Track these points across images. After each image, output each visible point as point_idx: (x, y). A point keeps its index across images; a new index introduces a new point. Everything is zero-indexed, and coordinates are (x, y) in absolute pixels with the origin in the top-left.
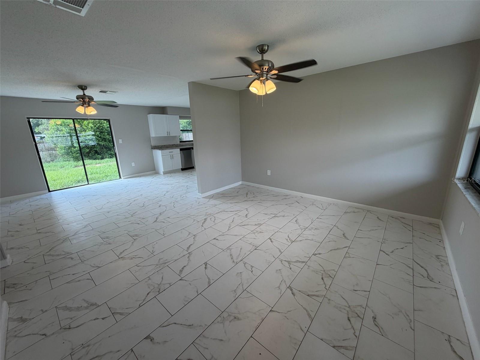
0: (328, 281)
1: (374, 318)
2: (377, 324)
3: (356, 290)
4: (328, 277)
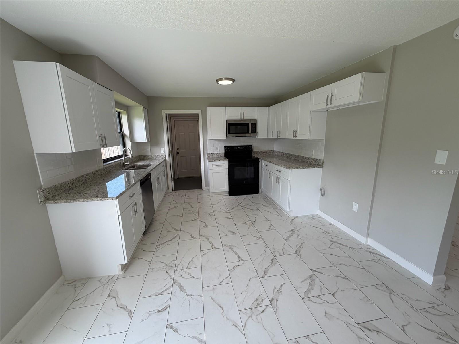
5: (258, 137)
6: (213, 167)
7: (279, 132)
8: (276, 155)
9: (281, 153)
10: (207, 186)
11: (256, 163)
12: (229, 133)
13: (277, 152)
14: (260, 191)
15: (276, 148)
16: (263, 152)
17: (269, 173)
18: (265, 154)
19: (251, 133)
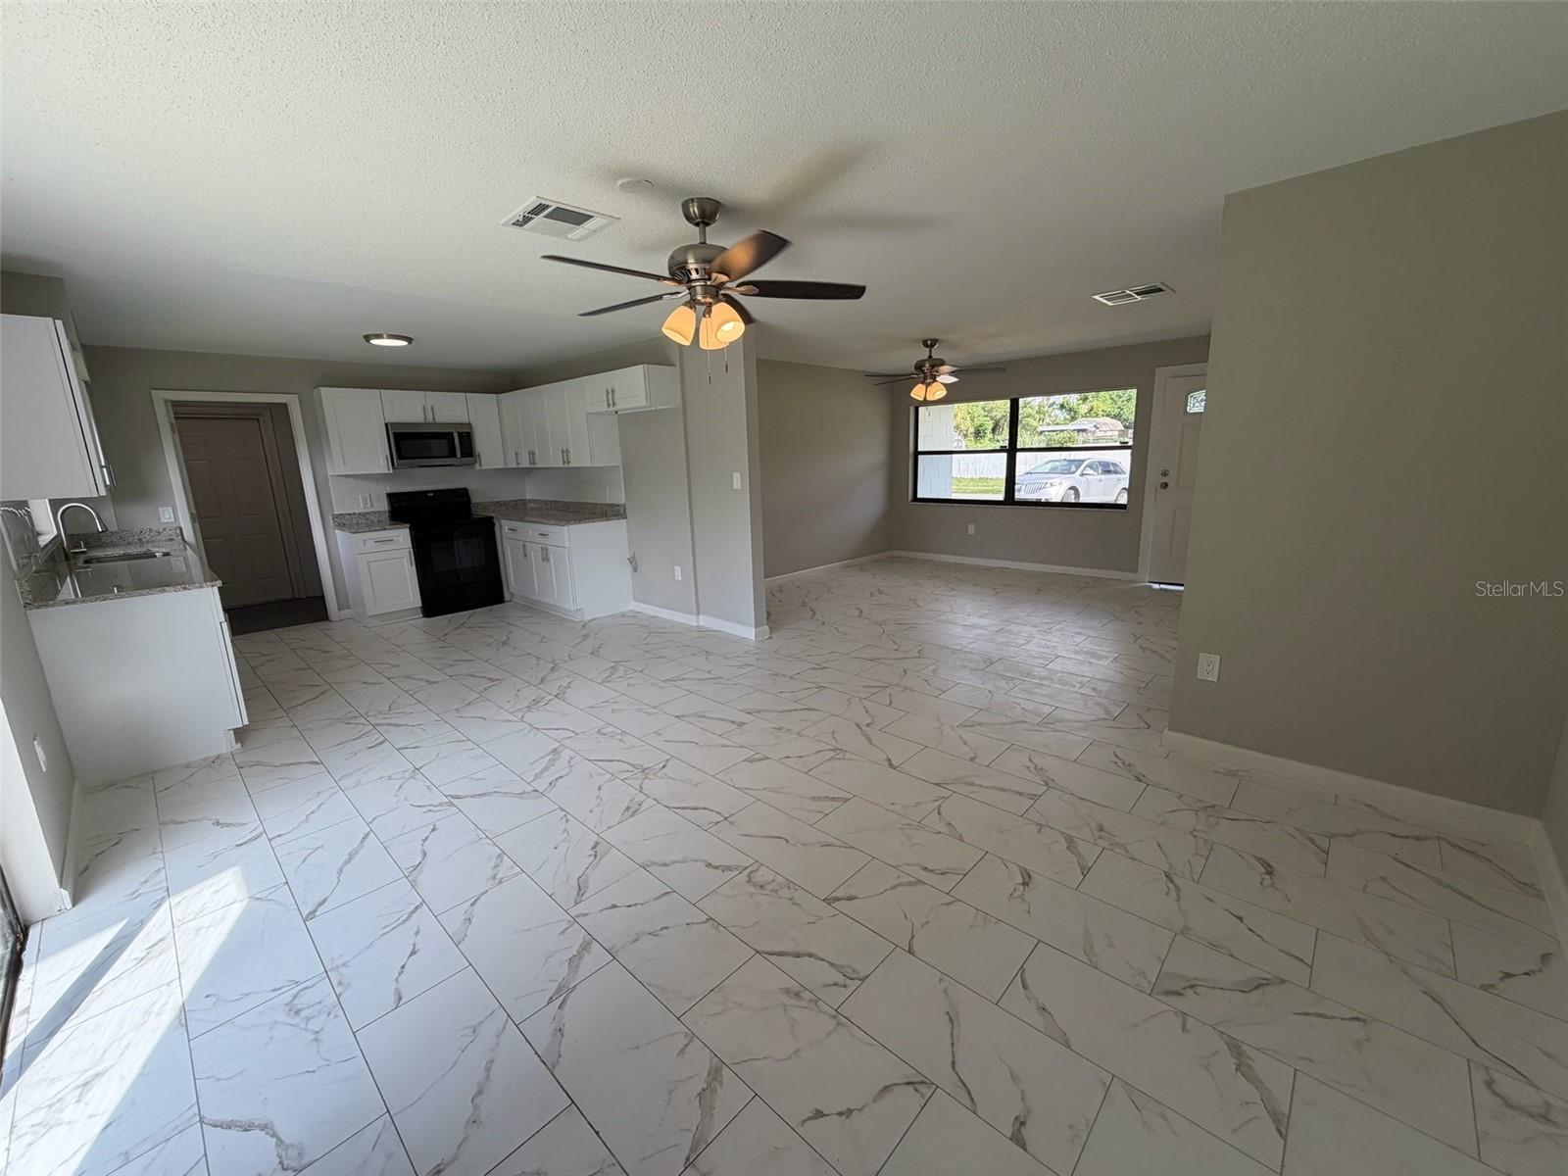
5: (480, 465)
6: (367, 546)
7: (532, 454)
8: (533, 509)
9: (545, 502)
10: (345, 608)
11: (485, 531)
12: (400, 457)
13: (535, 501)
14: (507, 597)
15: (530, 492)
16: (499, 504)
17: (524, 546)
18: (504, 508)
19: (462, 456)
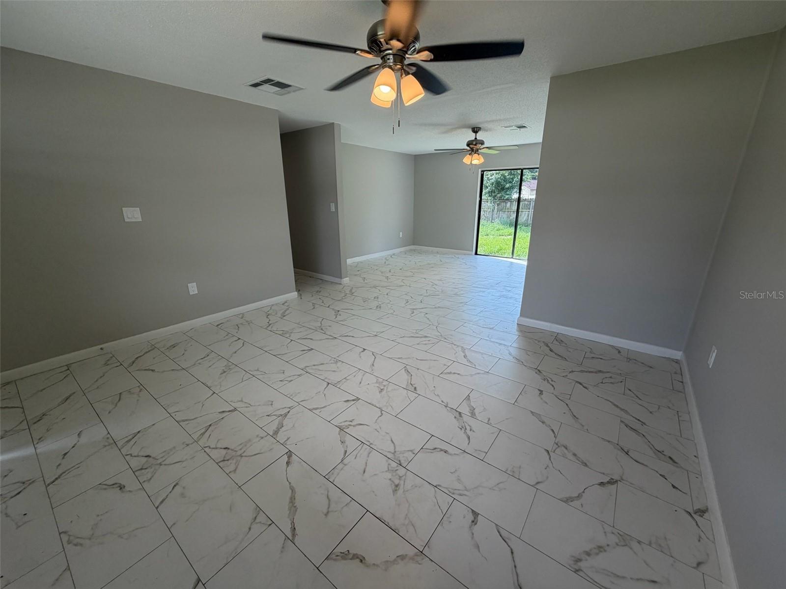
0: (217, 455)
1: (122, 488)
2: (114, 486)
3: (176, 488)
4: (224, 457)
